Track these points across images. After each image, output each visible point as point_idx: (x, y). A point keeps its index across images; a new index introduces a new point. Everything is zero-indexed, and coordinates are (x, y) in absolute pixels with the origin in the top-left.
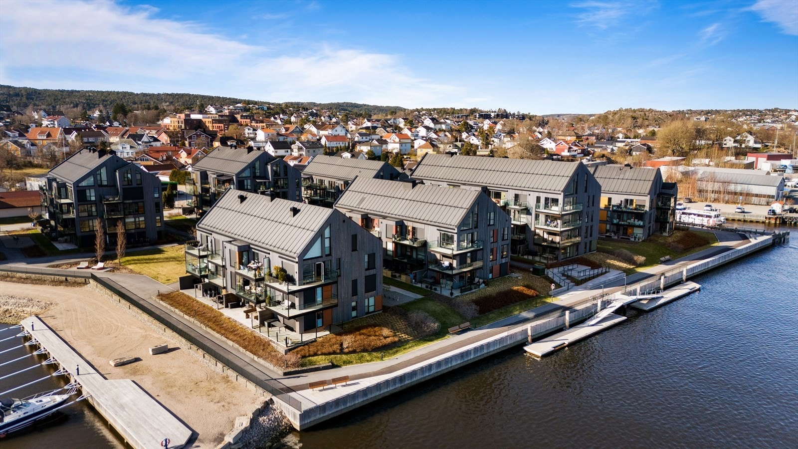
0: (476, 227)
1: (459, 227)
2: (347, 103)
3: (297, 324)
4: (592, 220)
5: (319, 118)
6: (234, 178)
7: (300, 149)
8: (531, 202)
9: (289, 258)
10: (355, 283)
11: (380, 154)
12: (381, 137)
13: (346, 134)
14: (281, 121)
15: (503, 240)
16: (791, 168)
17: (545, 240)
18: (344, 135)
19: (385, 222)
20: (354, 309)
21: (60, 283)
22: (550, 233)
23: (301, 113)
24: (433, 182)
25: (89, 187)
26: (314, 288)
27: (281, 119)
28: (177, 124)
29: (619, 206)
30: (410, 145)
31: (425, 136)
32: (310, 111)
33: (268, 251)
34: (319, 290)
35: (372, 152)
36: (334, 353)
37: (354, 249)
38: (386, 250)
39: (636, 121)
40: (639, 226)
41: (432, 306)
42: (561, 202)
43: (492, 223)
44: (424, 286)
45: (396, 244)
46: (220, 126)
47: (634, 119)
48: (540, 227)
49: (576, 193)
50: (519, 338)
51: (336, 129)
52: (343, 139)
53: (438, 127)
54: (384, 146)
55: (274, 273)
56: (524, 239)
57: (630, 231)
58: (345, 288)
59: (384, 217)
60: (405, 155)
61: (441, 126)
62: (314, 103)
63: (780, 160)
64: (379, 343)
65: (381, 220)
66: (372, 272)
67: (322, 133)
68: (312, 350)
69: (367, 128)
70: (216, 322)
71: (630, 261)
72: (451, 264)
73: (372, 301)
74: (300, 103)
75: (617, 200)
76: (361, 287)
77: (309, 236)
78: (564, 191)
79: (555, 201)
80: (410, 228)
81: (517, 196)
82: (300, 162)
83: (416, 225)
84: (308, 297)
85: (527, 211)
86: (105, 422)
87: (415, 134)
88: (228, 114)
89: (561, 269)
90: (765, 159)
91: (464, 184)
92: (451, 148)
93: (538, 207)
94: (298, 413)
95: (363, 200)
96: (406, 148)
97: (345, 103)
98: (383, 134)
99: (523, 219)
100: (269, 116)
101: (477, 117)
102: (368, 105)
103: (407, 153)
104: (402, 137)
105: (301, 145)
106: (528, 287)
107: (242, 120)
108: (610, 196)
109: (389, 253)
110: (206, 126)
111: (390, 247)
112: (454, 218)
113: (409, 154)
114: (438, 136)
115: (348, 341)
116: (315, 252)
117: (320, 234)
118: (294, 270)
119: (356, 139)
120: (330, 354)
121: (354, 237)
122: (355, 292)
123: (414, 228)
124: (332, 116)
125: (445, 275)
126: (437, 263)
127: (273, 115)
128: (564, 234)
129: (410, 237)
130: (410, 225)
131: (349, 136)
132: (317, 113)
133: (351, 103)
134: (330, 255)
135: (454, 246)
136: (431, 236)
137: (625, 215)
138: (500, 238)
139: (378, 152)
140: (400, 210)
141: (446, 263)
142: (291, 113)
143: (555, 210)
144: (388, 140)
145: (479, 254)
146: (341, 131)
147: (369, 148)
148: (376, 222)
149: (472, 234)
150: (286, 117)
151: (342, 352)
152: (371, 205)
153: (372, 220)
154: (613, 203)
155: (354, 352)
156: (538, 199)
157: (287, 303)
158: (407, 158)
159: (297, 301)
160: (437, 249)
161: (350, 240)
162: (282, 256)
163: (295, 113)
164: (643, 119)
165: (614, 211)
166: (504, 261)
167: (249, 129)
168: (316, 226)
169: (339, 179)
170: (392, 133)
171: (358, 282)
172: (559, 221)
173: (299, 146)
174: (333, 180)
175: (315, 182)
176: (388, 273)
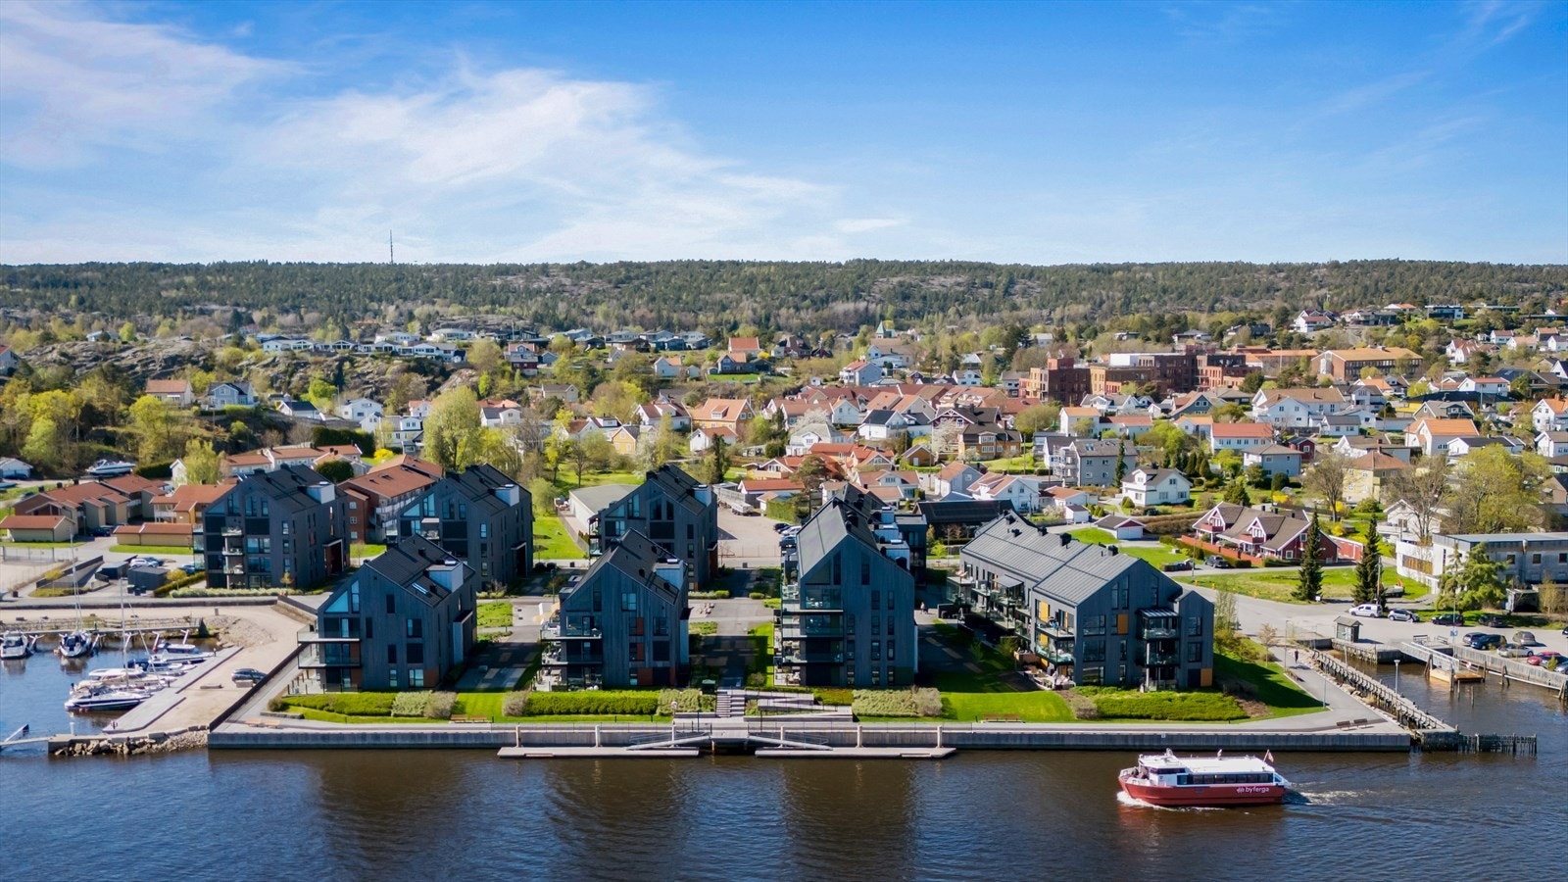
28: (1038, 380)
66: (417, 640)
76: (402, 654)
94: (209, 734)
122: (392, 658)
161: (385, 600)
171: (398, 649)
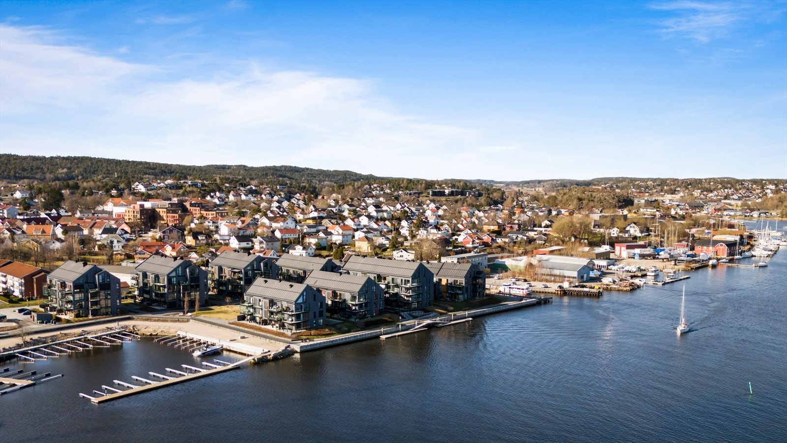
0: (367, 292)
1: (358, 292)
2: (286, 167)
3: (294, 327)
4: (429, 290)
5: (259, 196)
6: (243, 270)
7: (261, 243)
8: (399, 282)
9: (291, 303)
10: (315, 313)
11: (325, 245)
12: (327, 228)
13: (296, 226)
14: (219, 201)
15: (380, 298)
16: (638, 255)
17: (405, 300)
18: (294, 227)
19: (327, 291)
20: (315, 323)
21: (176, 321)
22: (407, 296)
23: (239, 190)
24: (354, 272)
25: (173, 277)
26: (300, 314)
27: (219, 198)
28: (132, 214)
29: (451, 284)
30: (351, 237)
31: (367, 224)
32: (249, 187)
33: (281, 301)
34: (302, 315)
35: (319, 244)
36: (308, 335)
37: (315, 300)
38: (328, 304)
39: (582, 203)
40: (461, 294)
41: (346, 324)
42: (411, 281)
43: (374, 291)
44: (344, 318)
45: (332, 301)
46: (174, 216)
47: (580, 201)
48: (403, 294)
49: (419, 277)
50: (379, 333)
51: (287, 222)
52: (293, 231)
53: (380, 215)
54: (329, 237)
55: (285, 309)
56: (397, 300)
57: (457, 296)
58: (311, 315)
59: (327, 289)
60: (346, 245)
61: (383, 214)
62: (244, 166)
63: (634, 249)
64: (324, 333)
65: (325, 291)
66: (322, 309)
67: (274, 225)
68: (300, 334)
69: (314, 219)
70: (260, 330)
71: (445, 309)
72: (356, 308)
73: (321, 320)
74: (226, 165)
75: (451, 280)
76: (317, 316)
77: (298, 295)
78: (412, 277)
79: (408, 281)
80: (338, 294)
81: (393, 279)
82: (265, 254)
83: (341, 292)
84: (298, 317)
85: (397, 286)
86: (236, 352)
87: (357, 223)
88: (176, 202)
89: (408, 312)
90: (625, 248)
91: (369, 273)
92: (383, 240)
93: (402, 284)
94: (299, 347)
95: (316, 281)
96: (347, 239)
97: (283, 166)
98: (329, 225)
99: (396, 290)
100: (205, 194)
101: (431, 194)
102: (311, 169)
103: (347, 243)
104: (345, 227)
105: (261, 240)
106: (390, 318)
107: (192, 208)
108: (447, 278)
109: (329, 306)
110: (160, 215)
111: (330, 302)
112: (357, 288)
113: (349, 245)
114: (379, 225)
115: (313, 332)
116: (300, 301)
117: (302, 294)
118: (293, 307)
119: (305, 231)
120: (307, 336)
121: (315, 296)
122: (315, 317)
123: (340, 294)
124: (273, 193)
125: (354, 313)
126: (350, 308)
127: (209, 193)
128: (413, 296)
129: (339, 298)
130: (338, 292)
131: (298, 228)
132: (256, 190)
133: (291, 167)
134: (306, 302)
135: (357, 300)
136: (347, 297)
137: (455, 288)
138: (378, 298)
139: (324, 243)
140: (334, 286)
141: (354, 308)
142: (228, 190)
143: (409, 285)
144: (333, 231)
145: (368, 304)
146: (292, 223)
147: (317, 240)
148: (323, 292)
149: (365, 295)
150: (223, 195)
151: (311, 335)
152: (320, 284)
153: (321, 291)
154: (449, 282)
155: (315, 335)
156: (402, 280)
157: (290, 319)
158: (348, 248)
159: (294, 318)
160: (350, 303)
161: (313, 296)
162: (288, 302)
163: (232, 190)
164: (589, 200)
165: (449, 286)
166: (381, 308)
167: (209, 222)
168: (301, 291)
169: (300, 270)
170: (337, 224)
172: (411, 291)
173: (260, 241)
174: (296, 270)
175: (283, 271)
176: (329, 314)
